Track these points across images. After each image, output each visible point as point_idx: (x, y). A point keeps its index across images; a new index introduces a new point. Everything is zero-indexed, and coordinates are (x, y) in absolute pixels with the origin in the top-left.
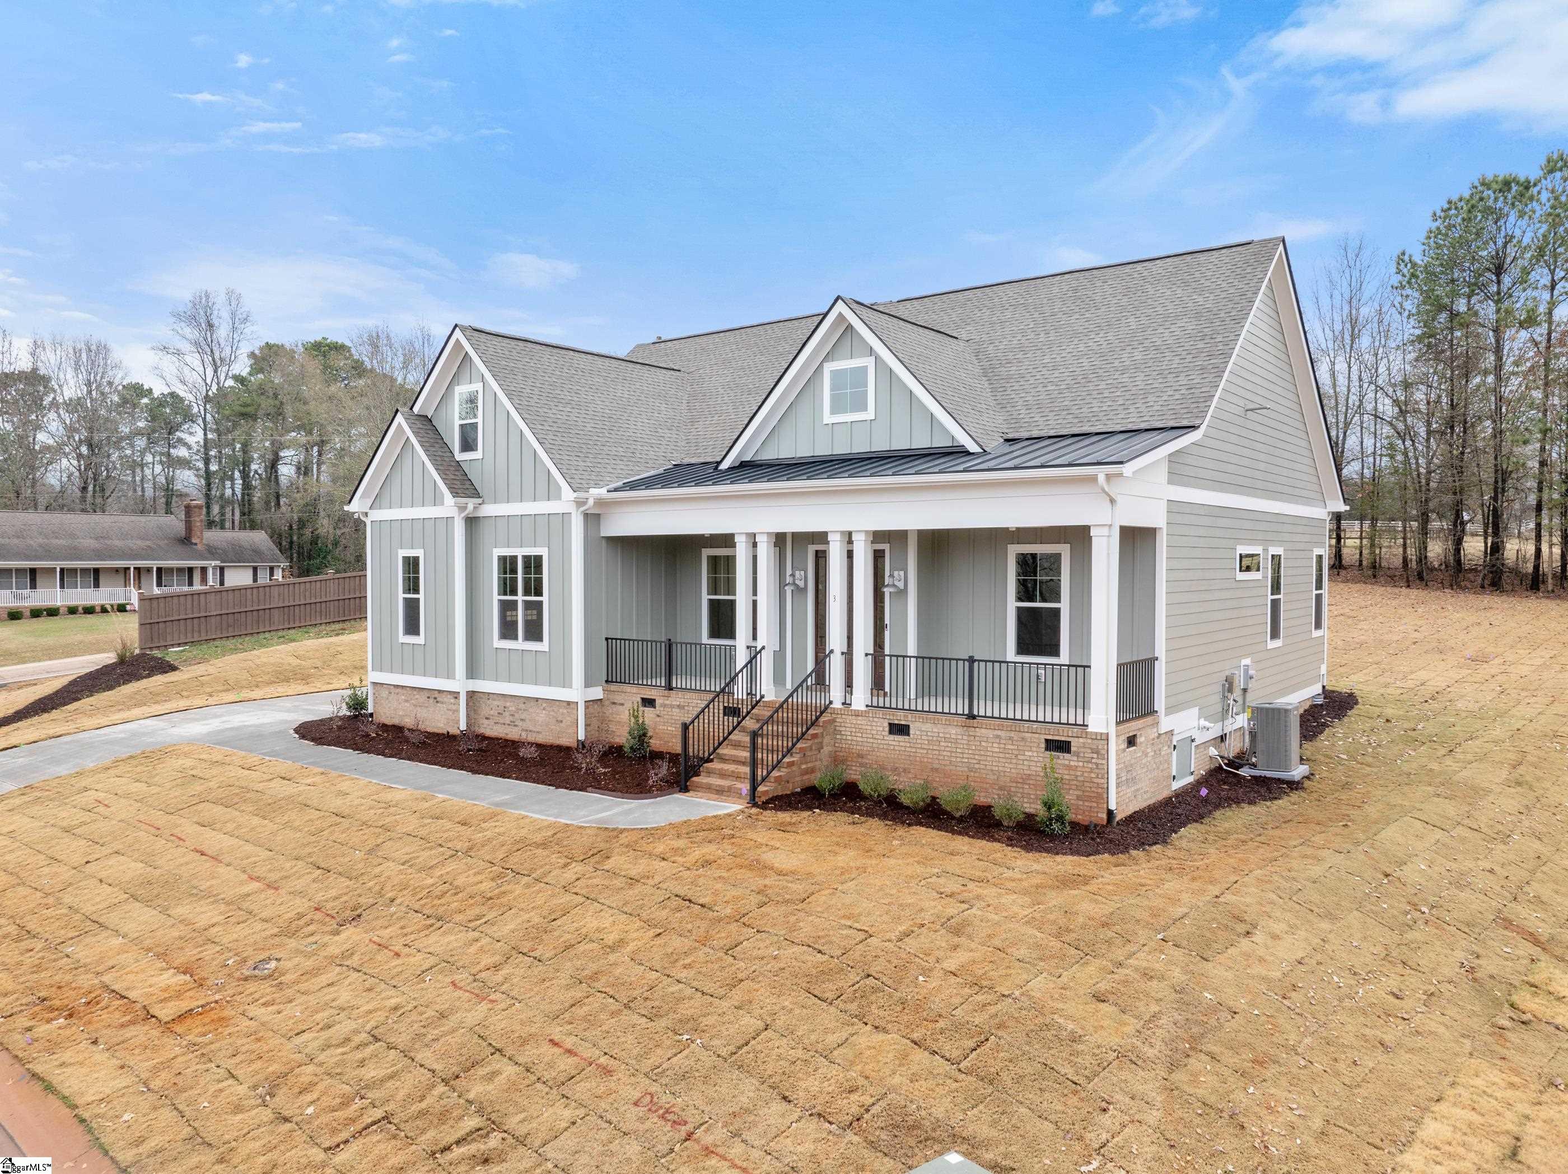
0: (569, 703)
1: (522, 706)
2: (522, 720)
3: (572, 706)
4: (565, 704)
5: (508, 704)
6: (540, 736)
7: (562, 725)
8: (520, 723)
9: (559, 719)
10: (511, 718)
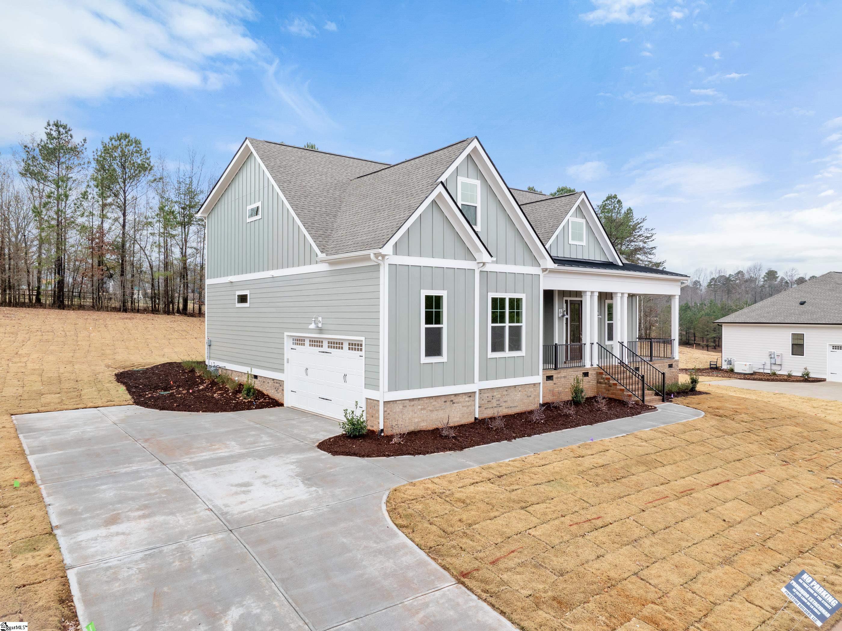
0: (534, 384)
1: (505, 393)
2: (505, 402)
3: (536, 386)
4: (532, 385)
5: (495, 394)
6: (517, 408)
7: (531, 398)
8: (504, 404)
9: (529, 395)
10: (498, 403)
